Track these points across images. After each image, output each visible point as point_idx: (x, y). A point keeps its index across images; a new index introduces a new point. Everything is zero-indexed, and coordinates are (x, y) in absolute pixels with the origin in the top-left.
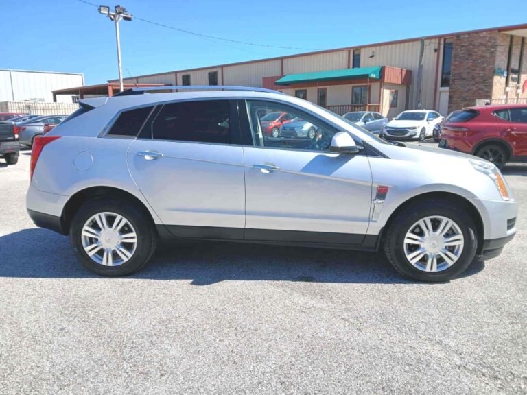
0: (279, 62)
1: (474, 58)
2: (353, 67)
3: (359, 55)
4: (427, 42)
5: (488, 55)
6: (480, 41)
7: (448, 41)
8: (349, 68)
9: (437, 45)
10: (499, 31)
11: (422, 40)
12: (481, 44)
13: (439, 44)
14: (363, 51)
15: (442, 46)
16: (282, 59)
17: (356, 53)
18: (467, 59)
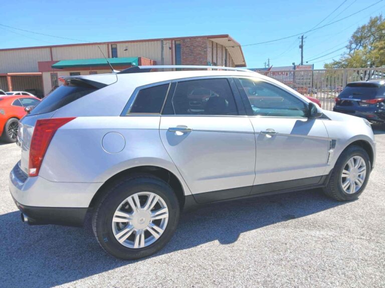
0: (48, 50)
1: (195, 54)
2: (113, 57)
3: (116, 49)
4: (165, 42)
5: (203, 53)
6: (197, 43)
7: (177, 42)
8: (109, 57)
9: (170, 44)
10: (208, 38)
11: (162, 40)
12: (198, 46)
13: (172, 44)
14: (118, 45)
15: (174, 46)
16: (51, 47)
17: (114, 46)
18: (191, 55)
